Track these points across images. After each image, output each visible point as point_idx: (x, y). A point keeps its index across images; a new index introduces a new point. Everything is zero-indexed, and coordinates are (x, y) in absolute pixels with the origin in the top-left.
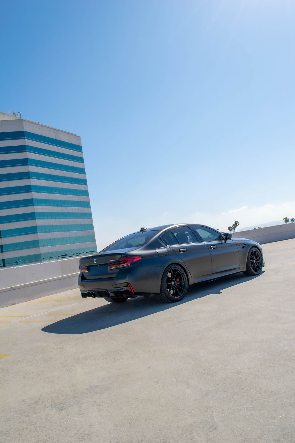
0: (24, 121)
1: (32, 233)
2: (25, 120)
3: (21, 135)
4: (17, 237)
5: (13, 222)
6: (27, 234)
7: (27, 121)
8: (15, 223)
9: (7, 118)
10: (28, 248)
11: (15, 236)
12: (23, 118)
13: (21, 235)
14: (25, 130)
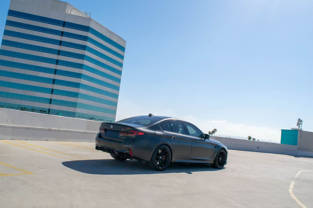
0: (91, 20)
1: (74, 97)
3: (86, 29)
4: (63, 96)
5: (64, 85)
6: (70, 97)
7: (94, 21)
8: (65, 87)
9: (81, 15)
10: (68, 106)
12: (92, 18)
13: (67, 96)
14: (90, 26)
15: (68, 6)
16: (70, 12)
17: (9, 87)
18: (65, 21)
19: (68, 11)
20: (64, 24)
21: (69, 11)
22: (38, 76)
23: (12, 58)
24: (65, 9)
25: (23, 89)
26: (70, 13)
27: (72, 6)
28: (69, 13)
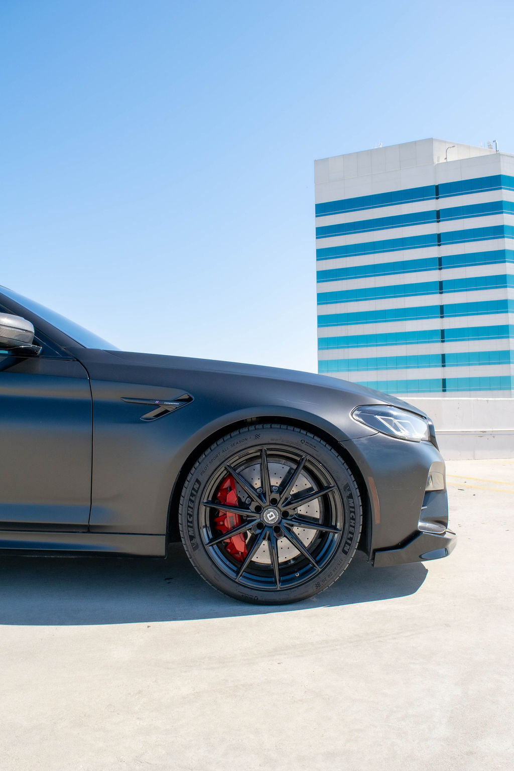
0: (501, 157)
1: (499, 363)
2: (503, 155)
3: (494, 182)
5: (468, 340)
6: (489, 364)
7: (508, 156)
8: (471, 343)
9: (474, 154)
10: (490, 389)
11: (469, 365)
12: (501, 151)
14: (503, 173)
15: (436, 145)
16: (446, 158)
17: (349, 370)
18: (437, 184)
19: (439, 158)
20: (437, 191)
21: (440, 156)
22: (404, 331)
23: (343, 304)
24: (431, 155)
25: (377, 369)
26: (445, 161)
27: (445, 142)
28: (442, 161)
